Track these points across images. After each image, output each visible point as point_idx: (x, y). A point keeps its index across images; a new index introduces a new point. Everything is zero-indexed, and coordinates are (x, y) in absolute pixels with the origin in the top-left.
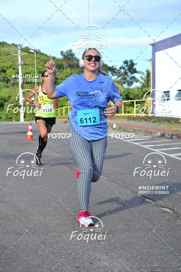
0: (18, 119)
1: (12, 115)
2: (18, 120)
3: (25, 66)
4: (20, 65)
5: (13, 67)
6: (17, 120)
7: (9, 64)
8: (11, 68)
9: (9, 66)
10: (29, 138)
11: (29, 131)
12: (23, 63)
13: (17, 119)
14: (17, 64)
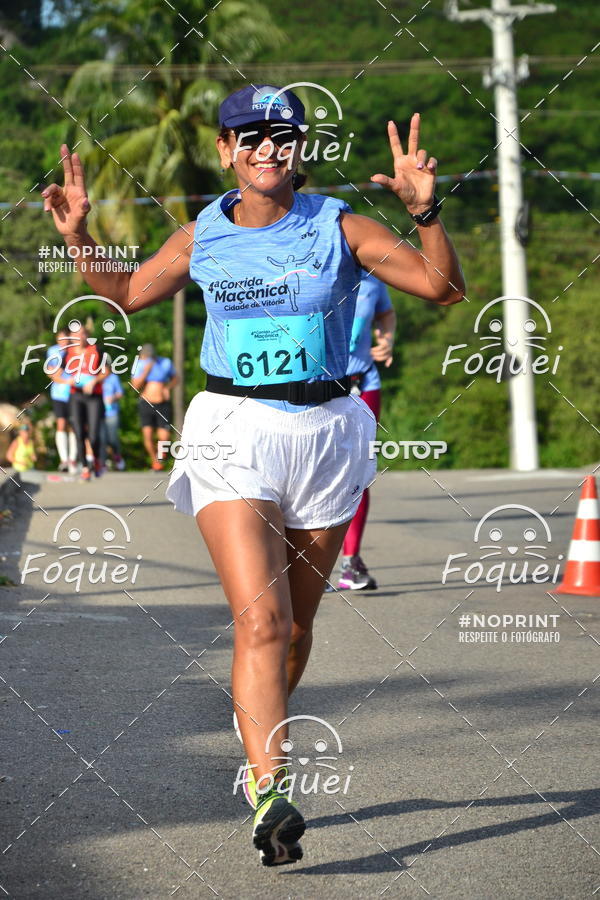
0: (500, 454)
1: (457, 426)
2: (500, 459)
3: (536, 91)
4: (505, 85)
5: (455, 97)
6: (494, 459)
7: (431, 80)
8: (446, 105)
9: (431, 95)
10: (579, 583)
11: (577, 537)
12: (524, 71)
13: (487, 455)
14: (487, 81)
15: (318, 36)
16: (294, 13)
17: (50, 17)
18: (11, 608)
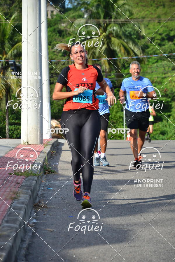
15: (147, 10)
16: (140, 4)
17: (68, 5)
18: (56, 180)
